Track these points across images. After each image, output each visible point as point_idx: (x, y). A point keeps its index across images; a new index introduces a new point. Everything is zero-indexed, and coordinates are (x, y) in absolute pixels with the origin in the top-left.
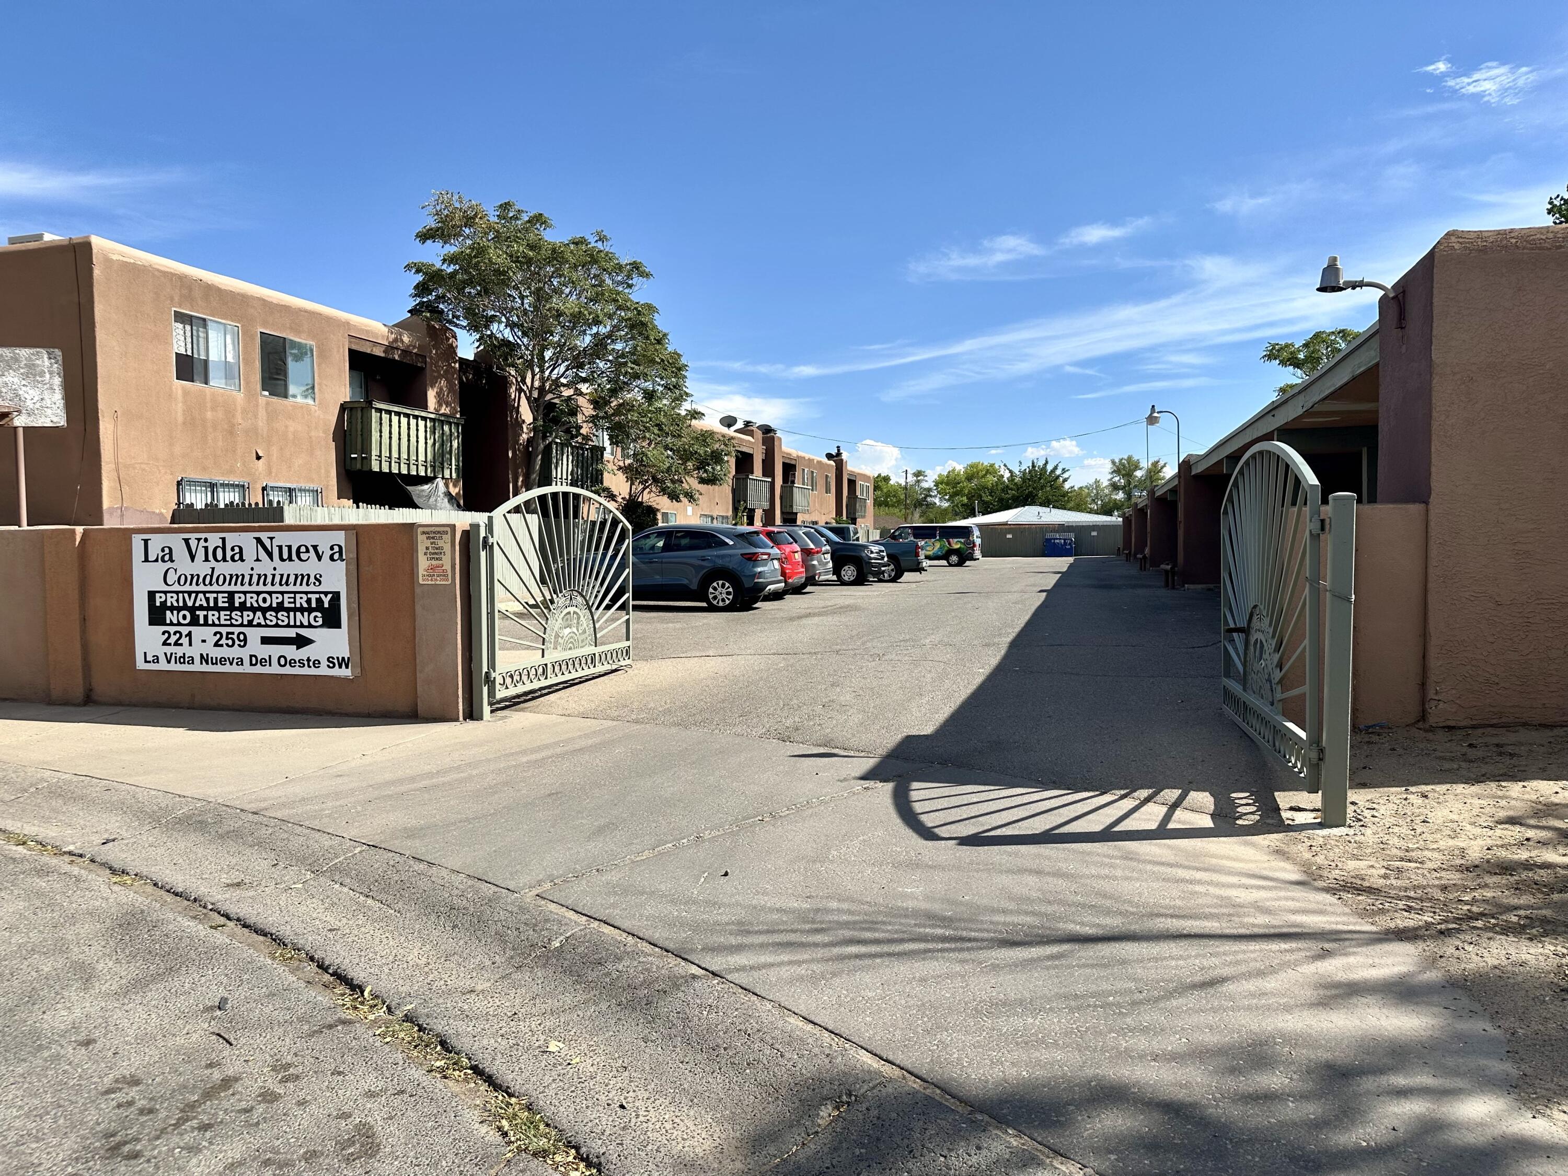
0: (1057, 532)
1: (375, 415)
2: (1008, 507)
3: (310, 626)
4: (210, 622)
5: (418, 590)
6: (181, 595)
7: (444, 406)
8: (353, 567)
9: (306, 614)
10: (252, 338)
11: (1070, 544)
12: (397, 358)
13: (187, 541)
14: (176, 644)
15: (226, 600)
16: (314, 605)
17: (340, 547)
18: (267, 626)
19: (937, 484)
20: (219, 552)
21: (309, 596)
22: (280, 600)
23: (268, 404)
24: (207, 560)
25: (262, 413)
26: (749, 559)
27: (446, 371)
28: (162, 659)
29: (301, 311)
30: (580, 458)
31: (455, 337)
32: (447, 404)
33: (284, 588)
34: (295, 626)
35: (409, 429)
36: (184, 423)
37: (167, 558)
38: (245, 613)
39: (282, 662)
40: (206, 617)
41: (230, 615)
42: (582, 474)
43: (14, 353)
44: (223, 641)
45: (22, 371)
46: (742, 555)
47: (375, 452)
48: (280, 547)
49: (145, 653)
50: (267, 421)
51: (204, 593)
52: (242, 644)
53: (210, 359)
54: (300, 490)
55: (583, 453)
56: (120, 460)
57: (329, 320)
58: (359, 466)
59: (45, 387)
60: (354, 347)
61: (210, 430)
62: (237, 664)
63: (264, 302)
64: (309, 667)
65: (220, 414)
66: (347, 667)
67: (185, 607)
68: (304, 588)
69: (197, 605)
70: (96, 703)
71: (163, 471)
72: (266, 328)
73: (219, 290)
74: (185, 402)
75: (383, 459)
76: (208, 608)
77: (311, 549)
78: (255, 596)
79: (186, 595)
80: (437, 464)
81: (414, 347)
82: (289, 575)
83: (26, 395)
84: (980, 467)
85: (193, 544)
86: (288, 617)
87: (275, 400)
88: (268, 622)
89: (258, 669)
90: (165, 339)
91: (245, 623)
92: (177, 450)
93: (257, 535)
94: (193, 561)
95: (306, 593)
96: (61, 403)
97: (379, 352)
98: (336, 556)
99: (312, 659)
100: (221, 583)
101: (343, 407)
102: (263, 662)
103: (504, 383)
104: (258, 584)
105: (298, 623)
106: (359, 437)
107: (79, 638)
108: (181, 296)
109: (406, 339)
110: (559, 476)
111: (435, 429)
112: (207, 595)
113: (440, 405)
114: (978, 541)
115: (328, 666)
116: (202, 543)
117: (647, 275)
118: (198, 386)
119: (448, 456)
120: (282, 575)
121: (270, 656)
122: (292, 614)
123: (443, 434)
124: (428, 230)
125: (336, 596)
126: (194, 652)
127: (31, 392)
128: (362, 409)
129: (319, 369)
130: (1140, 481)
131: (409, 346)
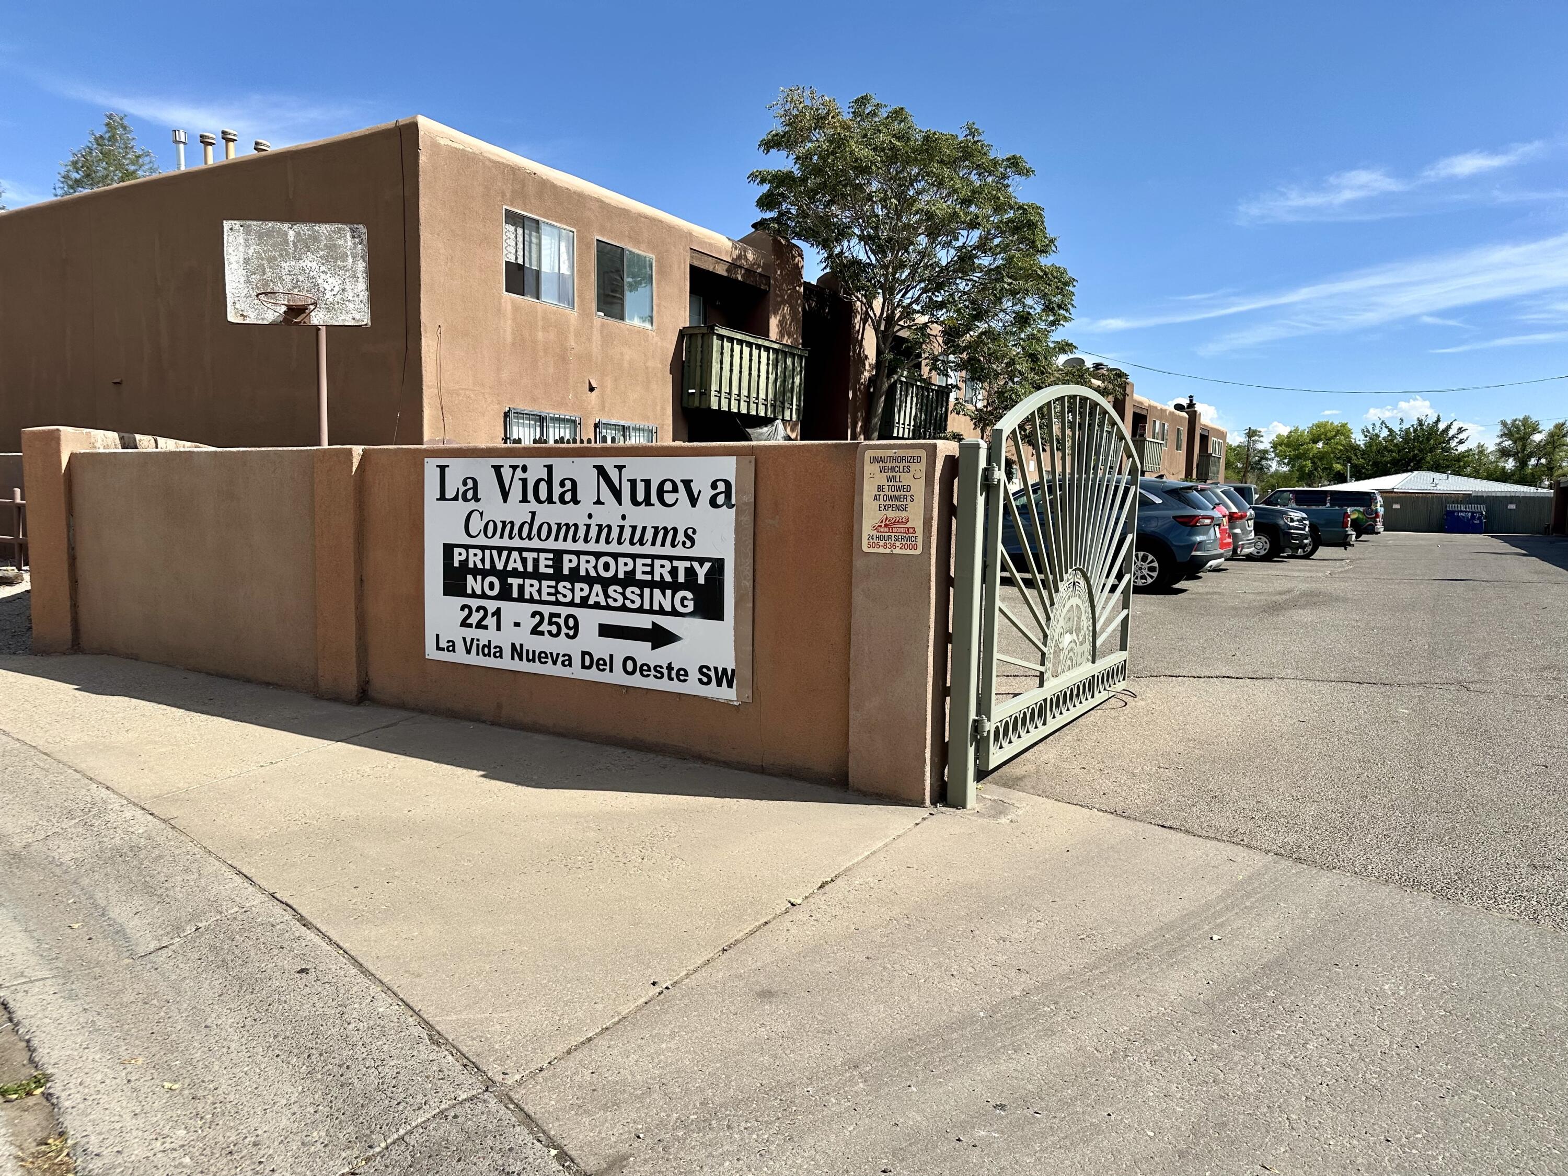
0: (1461, 503)
1: (716, 343)
2: (1385, 473)
3: (674, 613)
4: (527, 596)
5: (859, 563)
6: (487, 552)
7: (786, 337)
8: (748, 519)
9: (669, 593)
10: (588, 246)
11: (1479, 518)
12: (740, 278)
13: (497, 469)
14: (480, 625)
15: (550, 563)
16: (681, 579)
17: (727, 484)
18: (608, 608)
19: (1275, 446)
20: (543, 487)
21: (675, 563)
22: (629, 568)
23: (603, 325)
24: (525, 500)
25: (596, 336)
26: (1185, 524)
27: (790, 296)
28: (460, 646)
29: (640, 215)
30: (925, 401)
31: (801, 255)
32: (790, 335)
33: (637, 549)
34: (651, 611)
35: (751, 360)
36: (513, 344)
37: (470, 495)
38: (578, 586)
39: (630, 665)
40: (521, 588)
41: (556, 587)
42: (925, 420)
43: (314, 231)
44: (544, 627)
45: (321, 253)
46: (1175, 517)
47: (714, 387)
48: (633, 483)
49: (438, 636)
50: (602, 346)
51: (520, 550)
52: (571, 633)
53: (543, 270)
54: (634, 429)
55: (928, 395)
56: (443, 384)
57: (670, 228)
58: (696, 404)
59: (348, 274)
60: (696, 263)
61: (541, 354)
62: (563, 663)
63: (603, 205)
64: (671, 679)
65: (552, 336)
66: (730, 685)
67: (493, 571)
68: (668, 550)
69: (509, 568)
70: (375, 702)
71: (489, 400)
72: (603, 236)
73: (554, 186)
74: (514, 319)
75: (723, 395)
76: (524, 575)
77: (681, 487)
78: (592, 559)
79: (495, 553)
80: (778, 403)
81: (759, 266)
82: (644, 528)
83: (326, 285)
84: (1329, 427)
85: (506, 473)
86: (641, 596)
87: (611, 321)
88: (610, 601)
89: (593, 675)
90: (494, 244)
91: (577, 600)
92: (505, 376)
93: (599, 461)
94: (505, 501)
95: (671, 558)
96: (364, 296)
97: (721, 270)
98: (721, 500)
99: (676, 667)
100: (543, 536)
101: (682, 334)
102: (600, 664)
103: (849, 310)
104: (597, 541)
105: (656, 607)
106: (698, 369)
107: (353, 606)
108: (514, 191)
109: (750, 256)
110: (902, 421)
111: (777, 362)
112: (525, 554)
113: (782, 336)
114: (1381, 511)
115: (700, 681)
116: (519, 473)
117: (1028, 172)
118: (529, 300)
119: (789, 395)
120: (634, 528)
121: (611, 656)
122: (647, 591)
123: (785, 367)
124: (774, 136)
125: (718, 566)
126: (504, 638)
127: (330, 280)
128: (703, 335)
129: (658, 288)
130: (1538, 445)
131: (754, 264)
